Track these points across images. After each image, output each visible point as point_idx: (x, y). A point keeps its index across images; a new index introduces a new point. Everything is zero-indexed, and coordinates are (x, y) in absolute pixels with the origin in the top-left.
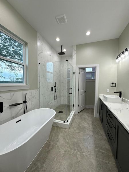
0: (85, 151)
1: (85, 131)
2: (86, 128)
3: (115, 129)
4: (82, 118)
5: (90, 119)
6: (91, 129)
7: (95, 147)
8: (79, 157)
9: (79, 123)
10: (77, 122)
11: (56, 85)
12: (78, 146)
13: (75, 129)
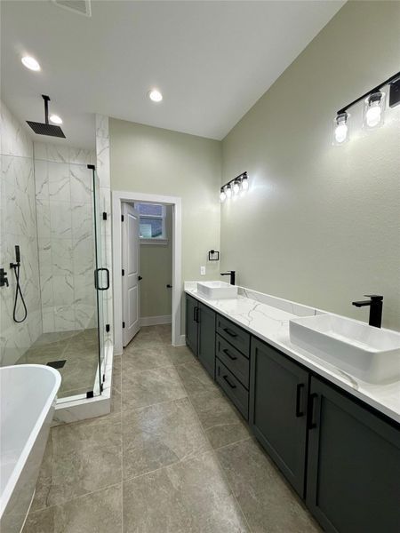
0: (183, 449)
1: (164, 395)
2: (162, 387)
3: (249, 359)
4: (140, 362)
5: (165, 357)
6: (176, 384)
7: (202, 423)
8: (174, 479)
9: (139, 379)
10: (133, 380)
11: (18, 260)
12: (160, 448)
13: (133, 402)
